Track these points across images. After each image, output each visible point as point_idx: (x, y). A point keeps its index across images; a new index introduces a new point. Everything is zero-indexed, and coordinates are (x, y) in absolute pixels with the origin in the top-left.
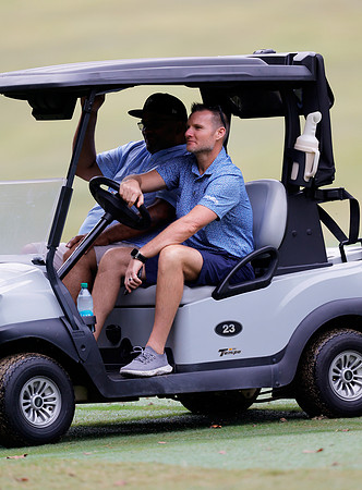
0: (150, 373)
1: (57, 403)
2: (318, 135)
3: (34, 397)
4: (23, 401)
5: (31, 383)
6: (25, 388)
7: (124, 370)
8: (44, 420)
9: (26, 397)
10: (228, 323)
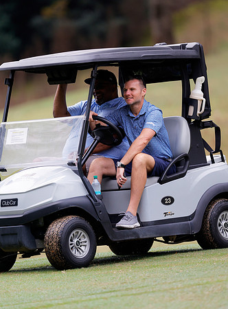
0: (132, 226)
1: (88, 244)
2: (203, 90)
3: (75, 241)
4: (70, 242)
5: (74, 232)
6: (71, 235)
7: (118, 225)
8: (80, 253)
9: (71, 241)
10: (167, 197)
